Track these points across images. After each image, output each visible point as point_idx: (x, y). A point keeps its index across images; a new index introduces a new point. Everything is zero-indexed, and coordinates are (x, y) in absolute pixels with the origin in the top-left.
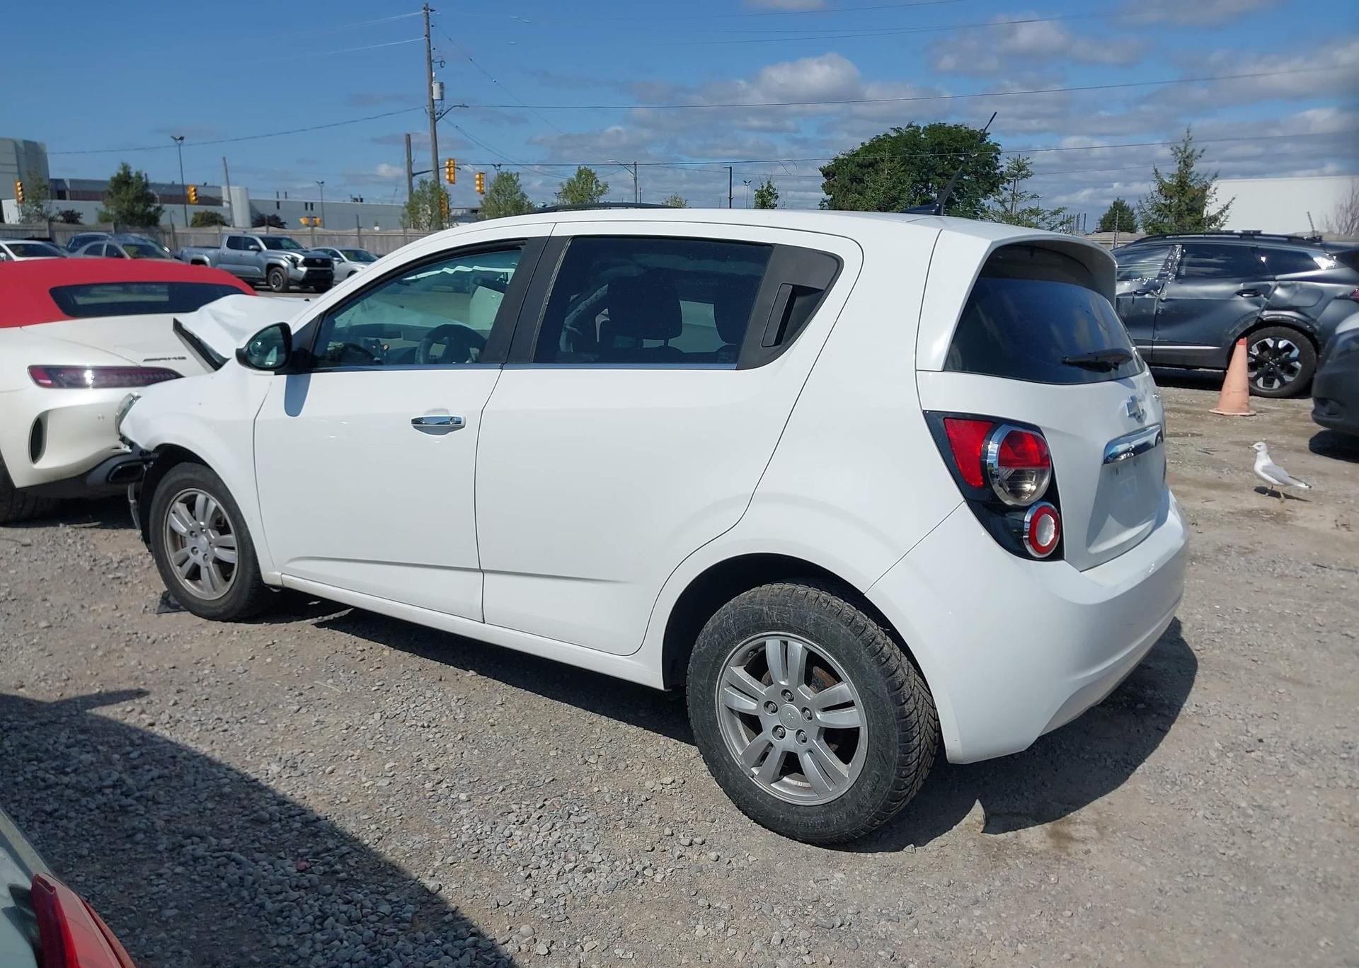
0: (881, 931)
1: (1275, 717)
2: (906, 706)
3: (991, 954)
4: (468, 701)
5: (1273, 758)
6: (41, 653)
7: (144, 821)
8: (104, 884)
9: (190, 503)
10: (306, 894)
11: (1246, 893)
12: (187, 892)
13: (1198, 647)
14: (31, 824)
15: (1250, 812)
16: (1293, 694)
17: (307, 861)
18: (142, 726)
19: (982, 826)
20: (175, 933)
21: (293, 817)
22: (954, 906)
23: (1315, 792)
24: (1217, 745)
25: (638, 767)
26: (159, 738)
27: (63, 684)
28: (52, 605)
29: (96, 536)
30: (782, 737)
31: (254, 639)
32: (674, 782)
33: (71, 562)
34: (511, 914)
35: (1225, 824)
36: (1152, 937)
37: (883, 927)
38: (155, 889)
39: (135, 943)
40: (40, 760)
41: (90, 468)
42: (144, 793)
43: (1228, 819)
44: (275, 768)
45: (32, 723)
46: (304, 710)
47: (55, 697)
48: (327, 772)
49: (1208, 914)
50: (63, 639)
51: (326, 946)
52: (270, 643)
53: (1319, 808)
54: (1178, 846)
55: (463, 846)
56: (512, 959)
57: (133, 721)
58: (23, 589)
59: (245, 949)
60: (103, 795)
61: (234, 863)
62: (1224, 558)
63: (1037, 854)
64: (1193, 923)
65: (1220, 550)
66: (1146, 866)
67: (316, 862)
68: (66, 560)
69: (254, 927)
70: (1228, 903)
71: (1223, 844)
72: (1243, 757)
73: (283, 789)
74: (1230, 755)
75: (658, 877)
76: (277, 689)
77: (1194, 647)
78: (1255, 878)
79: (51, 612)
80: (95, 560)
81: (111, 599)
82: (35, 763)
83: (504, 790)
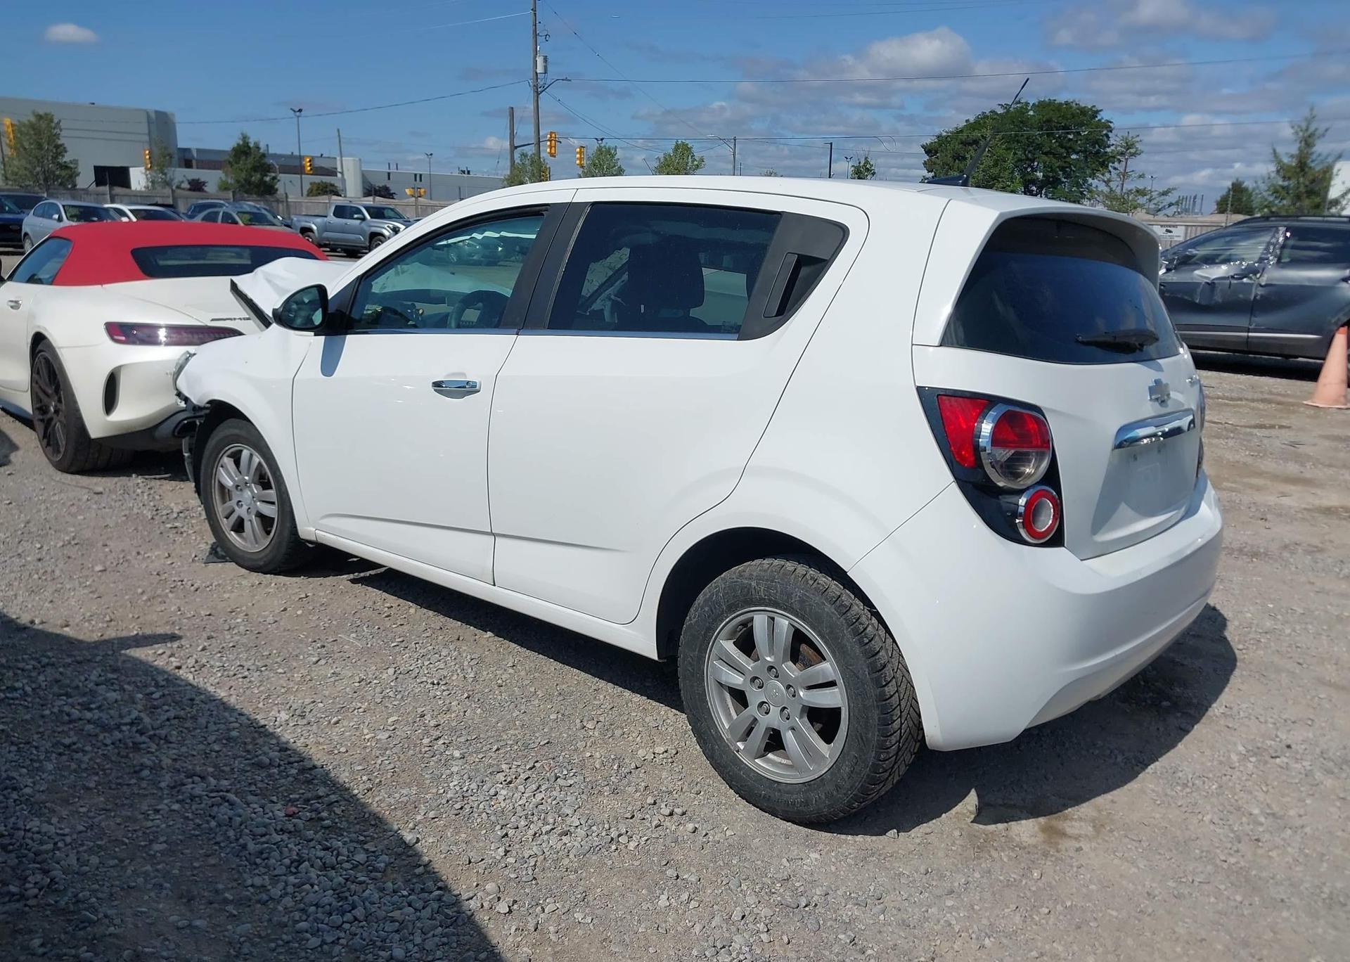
0: (847, 914)
1: (1310, 722)
2: (886, 689)
3: (955, 946)
4: (481, 660)
5: (1298, 766)
6: (91, 595)
7: (154, 758)
8: (103, 816)
9: (236, 458)
10: (289, 838)
11: (1241, 903)
12: (179, 828)
13: (1241, 647)
14: (48, 755)
15: (1262, 819)
16: (1333, 700)
17: (296, 806)
18: (169, 668)
19: (973, 816)
20: (159, 867)
21: (292, 763)
22: (927, 895)
23: (1338, 804)
24: (1241, 748)
25: (634, 735)
26: (182, 680)
27: (105, 625)
28: (111, 551)
29: (163, 487)
30: (767, 713)
31: (290, 591)
32: (666, 752)
33: (135, 511)
34: (481, 871)
35: (1232, 831)
36: (1130, 941)
37: (849, 911)
38: (150, 824)
39: (121, 874)
40: (68, 695)
41: (159, 421)
42: (157, 732)
43: (1237, 825)
44: (284, 716)
45: (69, 660)
46: (323, 662)
47: (95, 637)
48: (332, 722)
49: (1196, 922)
50: (115, 583)
51: (297, 890)
52: (304, 596)
53: (1340, 820)
54: (1177, 850)
55: (448, 801)
56: (473, 915)
57: (161, 664)
58: (87, 534)
59: (220, 886)
60: (121, 731)
61: (227, 804)
62: (1288, 555)
63: (1025, 848)
64: (1176, 929)
65: (1286, 547)
66: (1138, 868)
67: (304, 808)
68: (131, 509)
69: (234, 866)
70: (1219, 913)
71: (1226, 851)
72: (1266, 763)
73: (287, 736)
74: (1253, 759)
75: (632, 845)
76: (301, 641)
77: (1237, 646)
78: (1254, 888)
79: (109, 557)
80: (157, 510)
81: (165, 547)
82: (64, 698)
83: (498, 749)
